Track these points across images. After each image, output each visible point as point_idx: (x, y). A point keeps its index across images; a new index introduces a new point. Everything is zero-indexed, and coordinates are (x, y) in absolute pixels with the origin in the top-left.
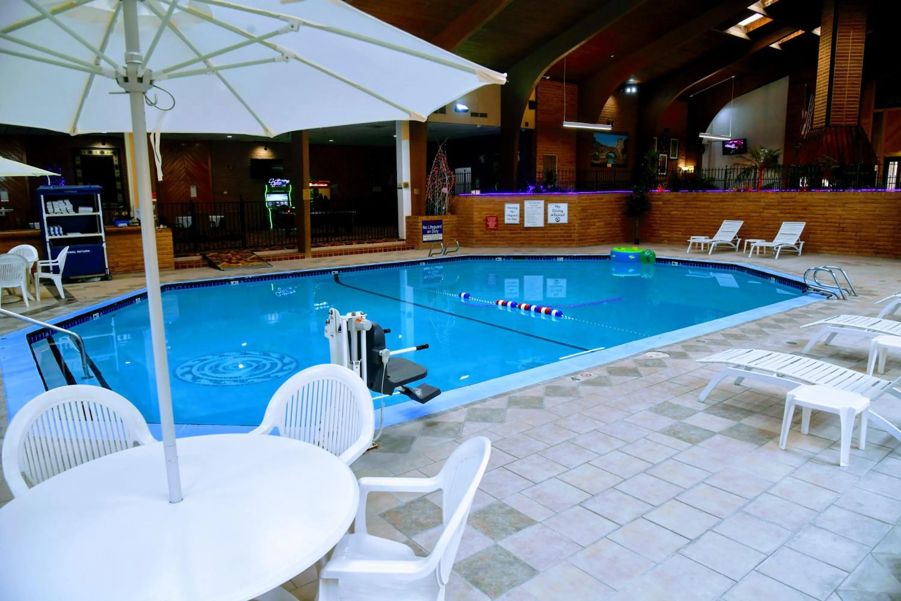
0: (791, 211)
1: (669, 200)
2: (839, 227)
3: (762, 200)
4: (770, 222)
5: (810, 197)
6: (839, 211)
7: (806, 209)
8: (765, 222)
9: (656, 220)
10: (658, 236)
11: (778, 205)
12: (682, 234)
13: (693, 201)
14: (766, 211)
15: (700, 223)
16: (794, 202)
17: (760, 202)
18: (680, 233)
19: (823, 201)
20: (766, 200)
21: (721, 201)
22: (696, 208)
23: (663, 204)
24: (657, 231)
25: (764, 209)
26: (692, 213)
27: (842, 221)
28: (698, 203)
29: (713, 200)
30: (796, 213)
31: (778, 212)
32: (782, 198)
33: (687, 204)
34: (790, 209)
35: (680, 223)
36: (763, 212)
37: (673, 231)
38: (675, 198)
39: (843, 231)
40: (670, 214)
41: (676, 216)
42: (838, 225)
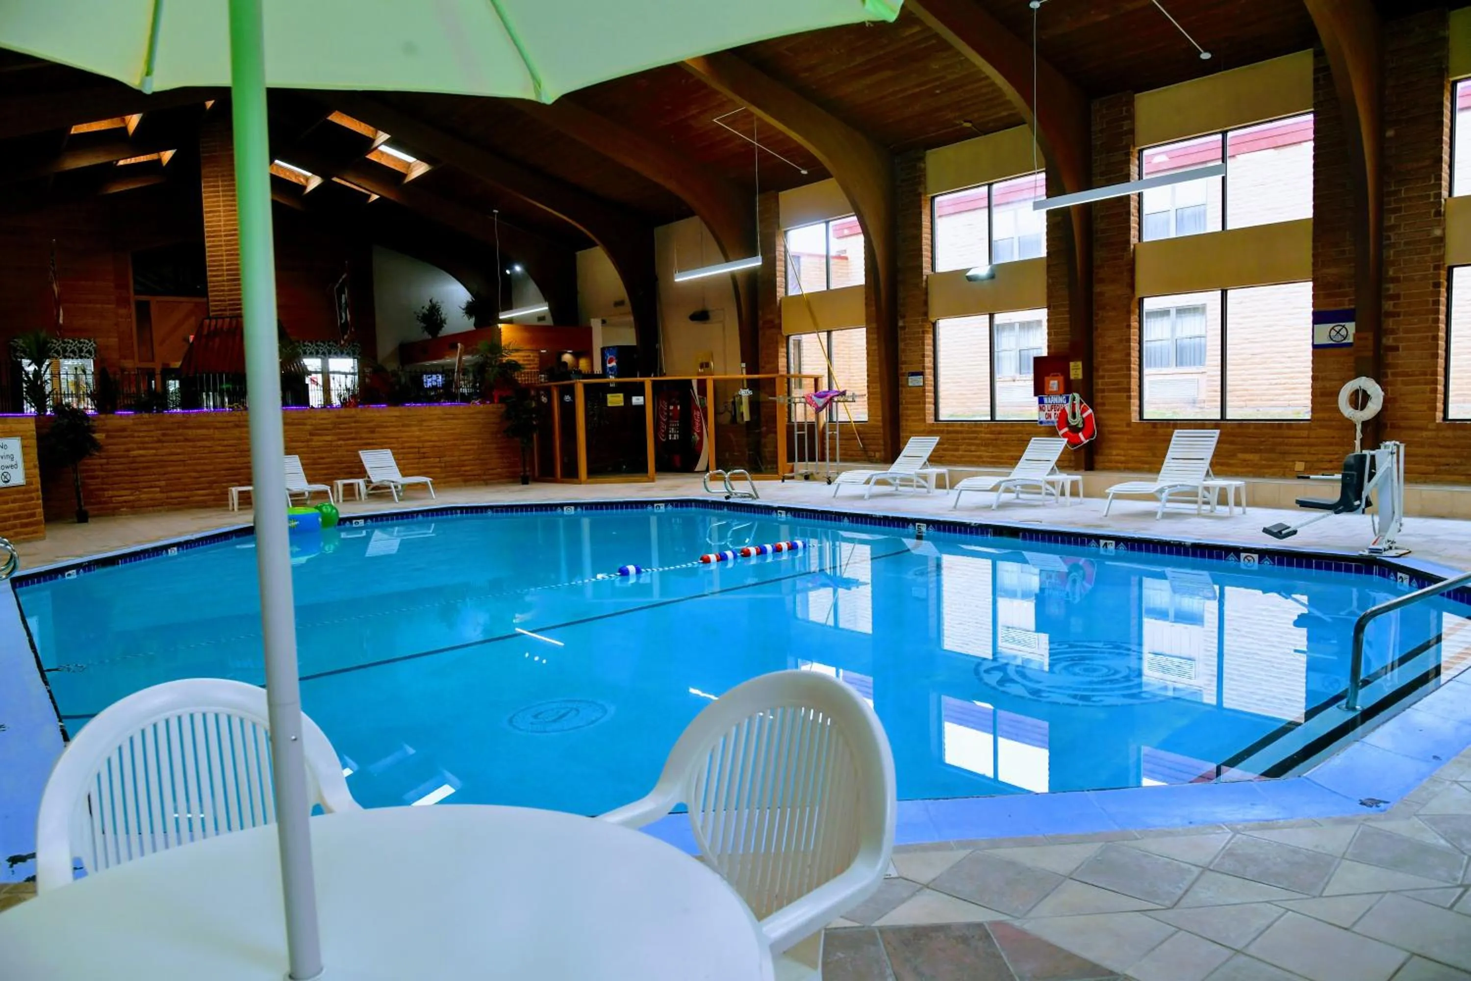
0: (353, 436)
1: (123, 430)
2: (419, 453)
3: (309, 421)
4: (324, 455)
5: (378, 414)
6: (415, 431)
7: (373, 432)
8: (316, 455)
9: (94, 471)
10: (105, 503)
11: (334, 428)
12: (161, 492)
13: (179, 428)
14: (315, 438)
15: (199, 468)
16: (355, 422)
17: (305, 424)
18: (158, 489)
19: (394, 419)
20: (314, 422)
21: (237, 426)
22: (186, 440)
23: (107, 437)
24: (101, 493)
25: (311, 434)
26: (179, 451)
27: (420, 445)
28: (189, 432)
29: (219, 425)
30: (361, 438)
31: (335, 438)
32: (338, 417)
33: (164, 435)
34: (351, 433)
35: (155, 471)
36: (311, 440)
37: (137, 489)
38: (135, 424)
39: (424, 458)
40: (128, 457)
41: (143, 459)
42: (417, 450)
